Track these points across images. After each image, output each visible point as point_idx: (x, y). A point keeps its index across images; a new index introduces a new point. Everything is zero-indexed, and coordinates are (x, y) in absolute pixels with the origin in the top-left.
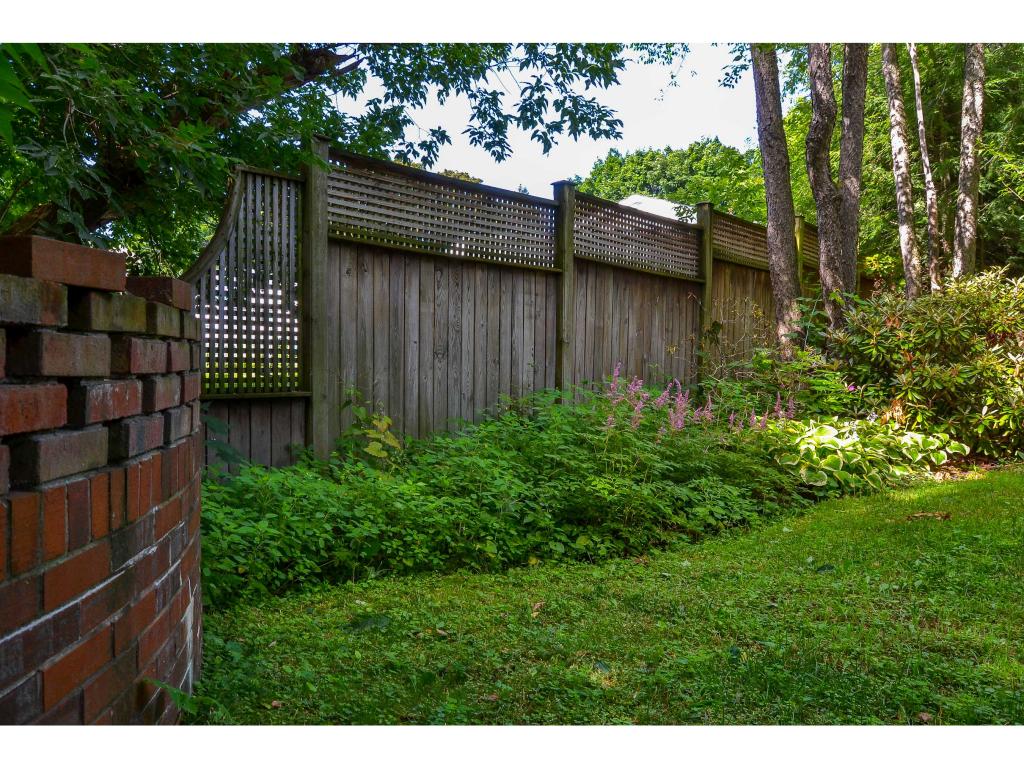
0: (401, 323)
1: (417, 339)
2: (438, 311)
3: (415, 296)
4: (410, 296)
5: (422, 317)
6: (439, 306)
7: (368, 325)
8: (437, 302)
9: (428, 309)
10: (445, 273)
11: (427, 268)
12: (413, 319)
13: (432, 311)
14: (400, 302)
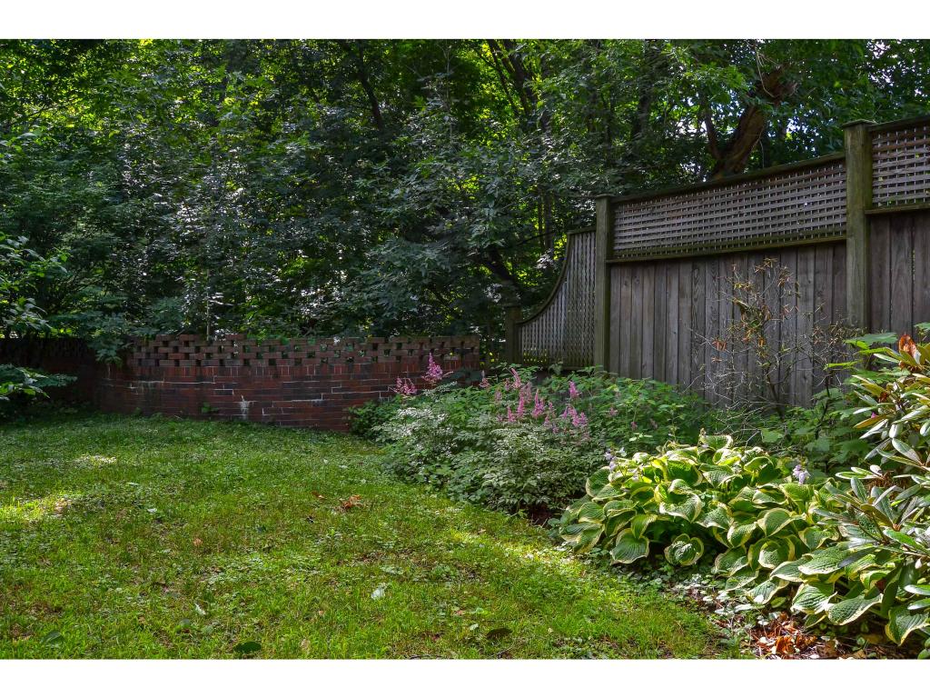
0: (663, 317)
1: (677, 331)
2: (696, 305)
3: (675, 294)
4: (670, 296)
5: (681, 311)
6: (696, 300)
7: (639, 322)
8: (695, 297)
9: (686, 304)
10: (702, 269)
11: (686, 270)
12: (673, 315)
13: (689, 305)
14: (663, 302)
